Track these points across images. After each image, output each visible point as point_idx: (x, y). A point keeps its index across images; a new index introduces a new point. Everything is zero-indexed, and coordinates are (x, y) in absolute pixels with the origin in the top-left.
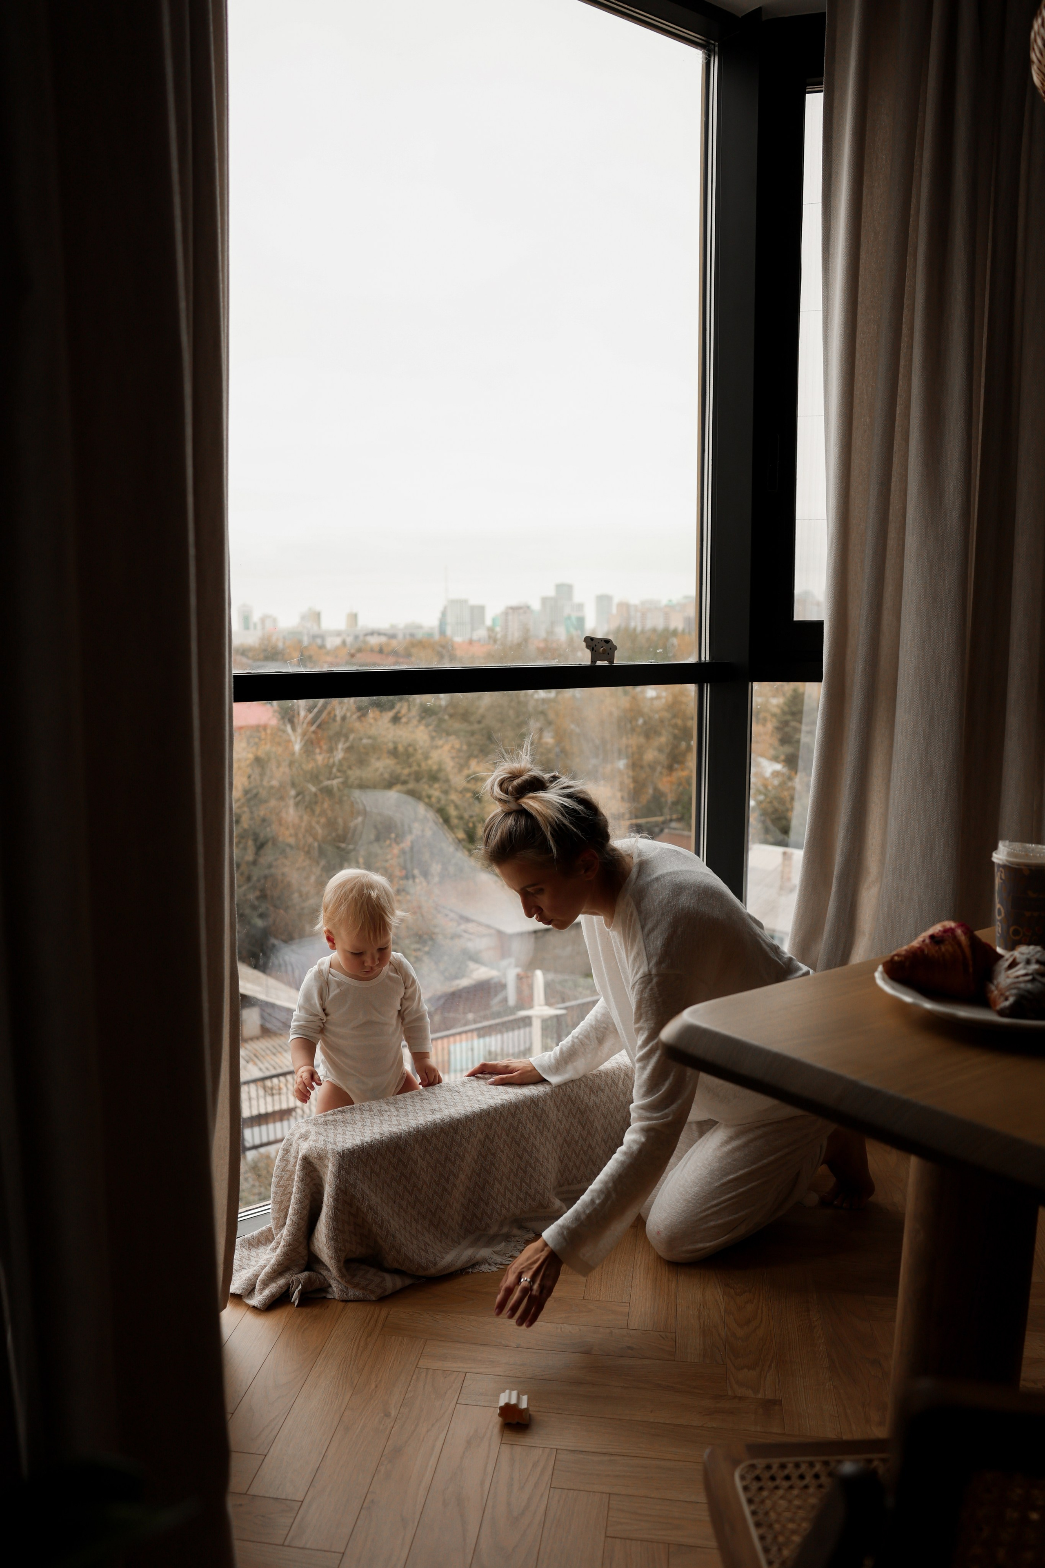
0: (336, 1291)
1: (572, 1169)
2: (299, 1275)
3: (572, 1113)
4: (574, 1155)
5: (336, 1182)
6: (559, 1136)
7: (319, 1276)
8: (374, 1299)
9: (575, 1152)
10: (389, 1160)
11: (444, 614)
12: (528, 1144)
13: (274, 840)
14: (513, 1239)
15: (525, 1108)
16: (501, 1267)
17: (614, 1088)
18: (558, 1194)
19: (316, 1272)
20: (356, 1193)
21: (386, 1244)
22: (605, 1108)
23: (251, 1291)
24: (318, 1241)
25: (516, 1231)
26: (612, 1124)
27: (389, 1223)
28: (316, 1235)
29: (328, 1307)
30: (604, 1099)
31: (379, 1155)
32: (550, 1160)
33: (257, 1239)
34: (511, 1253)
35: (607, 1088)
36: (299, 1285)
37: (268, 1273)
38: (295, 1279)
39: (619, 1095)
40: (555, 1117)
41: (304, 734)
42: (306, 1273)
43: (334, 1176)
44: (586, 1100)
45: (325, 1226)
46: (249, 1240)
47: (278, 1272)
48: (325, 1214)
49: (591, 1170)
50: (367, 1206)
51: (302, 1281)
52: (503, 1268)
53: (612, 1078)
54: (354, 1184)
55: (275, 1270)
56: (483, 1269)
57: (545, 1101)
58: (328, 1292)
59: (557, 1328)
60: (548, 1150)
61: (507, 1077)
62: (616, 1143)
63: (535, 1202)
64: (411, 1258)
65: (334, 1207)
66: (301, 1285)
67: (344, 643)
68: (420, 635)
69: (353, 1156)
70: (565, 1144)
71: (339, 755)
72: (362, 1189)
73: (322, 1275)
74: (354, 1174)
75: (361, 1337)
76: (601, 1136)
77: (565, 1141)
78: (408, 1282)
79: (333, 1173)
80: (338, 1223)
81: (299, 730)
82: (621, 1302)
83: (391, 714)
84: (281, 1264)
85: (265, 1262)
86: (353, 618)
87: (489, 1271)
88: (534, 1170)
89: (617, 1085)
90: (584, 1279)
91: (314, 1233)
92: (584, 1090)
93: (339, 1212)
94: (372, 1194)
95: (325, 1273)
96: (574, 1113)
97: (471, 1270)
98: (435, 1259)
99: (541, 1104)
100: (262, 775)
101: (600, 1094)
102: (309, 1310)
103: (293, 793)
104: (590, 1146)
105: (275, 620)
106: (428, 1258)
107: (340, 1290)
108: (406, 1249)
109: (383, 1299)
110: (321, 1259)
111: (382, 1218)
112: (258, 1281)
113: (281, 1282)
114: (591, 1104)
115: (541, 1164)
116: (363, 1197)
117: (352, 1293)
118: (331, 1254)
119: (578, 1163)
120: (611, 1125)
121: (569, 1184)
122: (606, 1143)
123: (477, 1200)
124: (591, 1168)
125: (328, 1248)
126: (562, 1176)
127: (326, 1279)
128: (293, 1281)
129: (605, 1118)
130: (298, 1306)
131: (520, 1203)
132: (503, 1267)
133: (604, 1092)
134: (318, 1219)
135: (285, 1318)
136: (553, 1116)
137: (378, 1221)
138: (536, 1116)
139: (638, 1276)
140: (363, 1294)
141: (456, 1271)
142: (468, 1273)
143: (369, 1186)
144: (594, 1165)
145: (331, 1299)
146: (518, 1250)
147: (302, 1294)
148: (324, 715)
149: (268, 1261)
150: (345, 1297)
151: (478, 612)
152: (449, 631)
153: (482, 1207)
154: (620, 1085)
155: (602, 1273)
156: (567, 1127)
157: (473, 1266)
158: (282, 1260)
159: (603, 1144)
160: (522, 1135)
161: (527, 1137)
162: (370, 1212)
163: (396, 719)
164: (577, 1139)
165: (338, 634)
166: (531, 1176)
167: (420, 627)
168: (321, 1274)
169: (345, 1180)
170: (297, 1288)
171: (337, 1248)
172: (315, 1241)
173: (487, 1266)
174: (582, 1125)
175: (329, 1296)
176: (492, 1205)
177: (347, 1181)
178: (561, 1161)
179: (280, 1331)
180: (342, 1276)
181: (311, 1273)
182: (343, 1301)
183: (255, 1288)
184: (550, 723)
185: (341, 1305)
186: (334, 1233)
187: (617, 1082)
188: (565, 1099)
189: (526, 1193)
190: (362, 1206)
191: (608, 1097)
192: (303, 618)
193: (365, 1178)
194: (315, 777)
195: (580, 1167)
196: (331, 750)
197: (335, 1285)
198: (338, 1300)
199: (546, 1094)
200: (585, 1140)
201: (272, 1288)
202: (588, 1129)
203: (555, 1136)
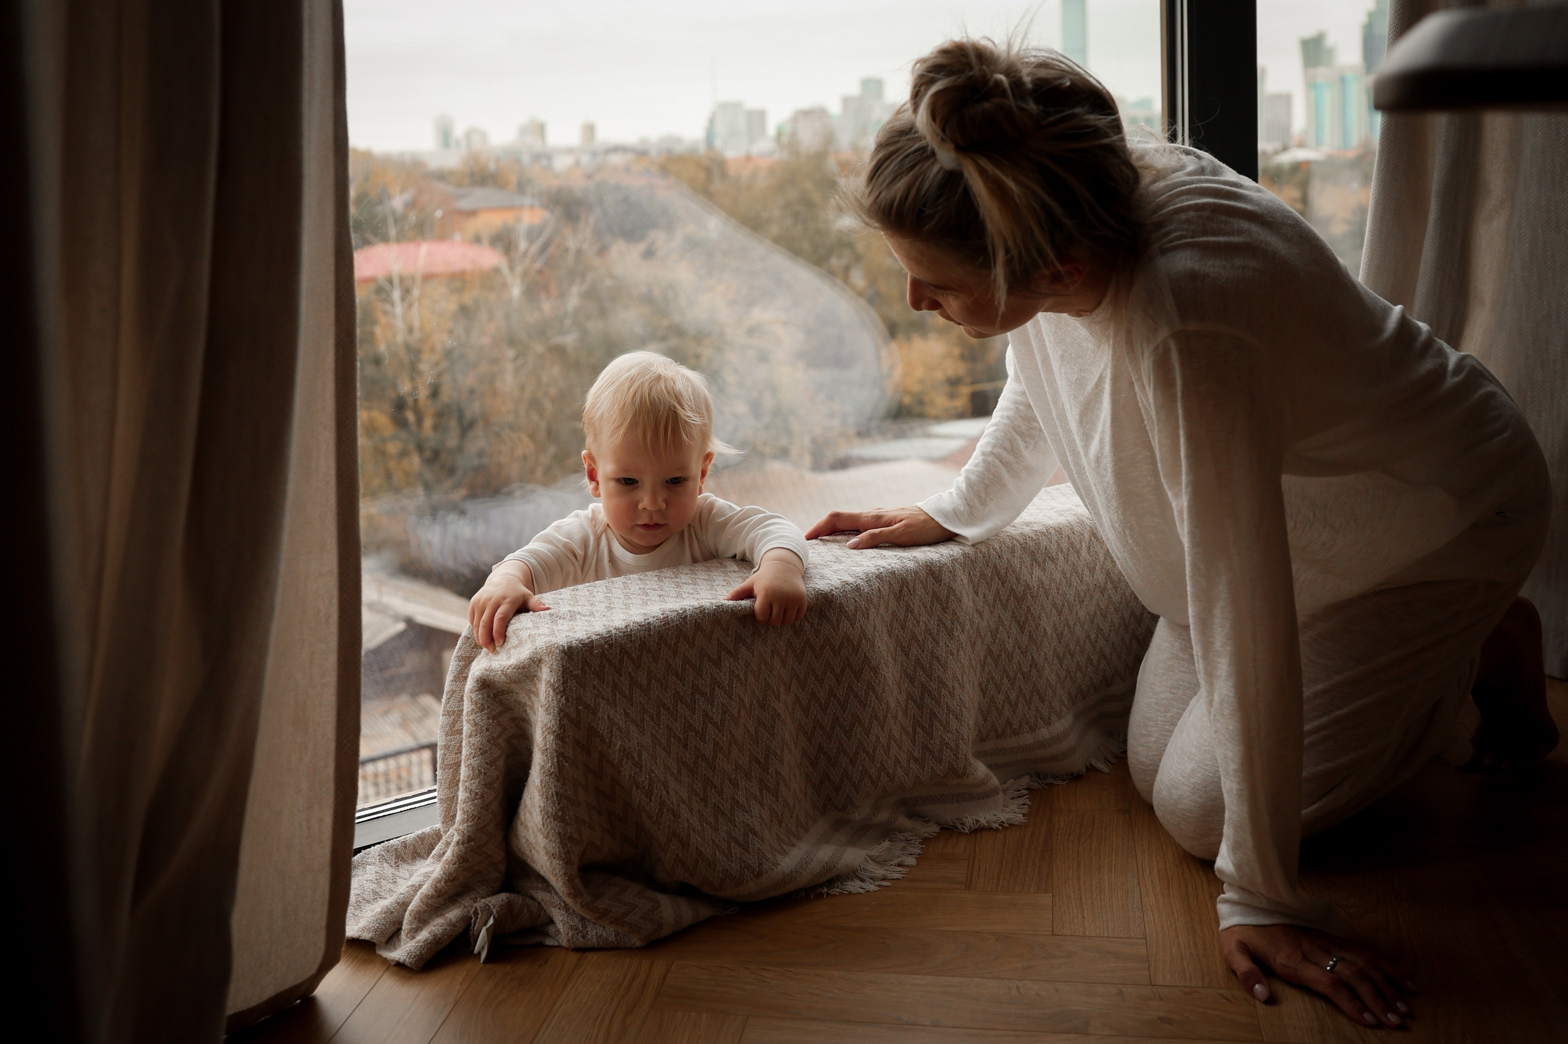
0: (562, 930)
1: (1003, 706)
2: (489, 899)
3: (1000, 600)
4: (1006, 681)
5: (559, 702)
6: (979, 643)
7: (530, 902)
8: (638, 944)
9: (1008, 676)
10: (667, 661)
11: (712, 122)
12: (923, 651)
13: (486, 418)
14: (899, 836)
15: (919, 586)
16: (884, 883)
17: (1073, 558)
18: (978, 755)
19: (523, 895)
20: (598, 724)
21: (659, 829)
22: (1058, 593)
23: (391, 932)
24: (526, 827)
25: (903, 821)
26: (1071, 624)
27: (666, 787)
28: (522, 817)
29: (546, 962)
30: (1057, 576)
31: (645, 653)
32: (967, 686)
33: (412, 848)
34: (899, 860)
35: (1060, 556)
36: (489, 919)
37: (428, 897)
38: (481, 907)
39: (1082, 571)
40: (971, 604)
41: (525, 274)
42: (503, 896)
43: (554, 690)
44: (1025, 576)
45: (539, 791)
46: (396, 849)
47: (446, 896)
48: (538, 768)
49: (1037, 710)
50: (620, 750)
51: (495, 911)
52: (888, 886)
53: (1069, 538)
54: (592, 705)
55: (440, 890)
56: (850, 887)
57: (953, 572)
58: (547, 935)
59: (1009, 988)
60: (963, 667)
61: (881, 532)
62: (1078, 662)
63: (941, 764)
64: (710, 858)
65: (556, 751)
66: (492, 917)
67: (577, 163)
68: (679, 149)
69: (591, 654)
70: (989, 660)
71: (573, 301)
72: (608, 716)
73: (534, 899)
74: (594, 687)
75: (613, 1016)
76: (1052, 646)
77: (990, 652)
78: (705, 912)
79: (552, 685)
80: (564, 784)
81: (519, 269)
82: (1128, 938)
83: (641, 247)
84: (454, 880)
85: (421, 878)
86: (589, 130)
87: (862, 891)
88: (938, 703)
89: (1078, 552)
90: (1046, 899)
91: (519, 814)
92: (1021, 558)
93: (567, 762)
94: (632, 728)
95: (541, 895)
96: (1004, 598)
97: (825, 890)
98: (760, 865)
99: (946, 578)
100: (468, 331)
101: (1050, 565)
102: (508, 968)
103: (511, 353)
104: (1034, 664)
105: (484, 136)
106: (745, 862)
107: (571, 928)
108: (699, 840)
109: (655, 945)
110: (534, 865)
111: (650, 775)
112: (407, 913)
113: (453, 914)
114: (1034, 583)
115: (949, 692)
116: (612, 732)
117: (595, 933)
118: (554, 847)
119: (1013, 696)
120: (1069, 627)
121: (998, 737)
122: (1061, 661)
123: (835, 751)
124: (1037, 707)
125: (547, 837)
126: (985, 720)
127: (543, 908)
128: (476, 909)
129: (1060, 613)
130: (486, 961)
131: (913, 766)
132: (889, 884)
133: (1056, 564)
134: (524, 786)
135: (461, 983)
136: (968, 600)
137: (643, 782)
138: (938, 600)
139: (1151, 890)
140: (617, 934)
141: (797, 892)
142: (821, 895)
143: (625, 712)
144: (1042, 700)
145: (553, 947)
146: (911, 854)
147: (495, 937)
148: (552, 249)
149: (427, 875)
150: (580, 942)
151: (757, 118)
152: (718, 143)
153: (843, 765)
154: (1084, 553)
155: (1080, 888)
156: (993, 626)
157: (831, 882)
158: (456, 870)
159: (1056, 661)
160: (914, 637)
161: (920, 639)
162: (627, 762)
163: (649, 254)
164: (1010, 650)
165: (570, 151)
166: (933, 714)
167: (678, 140)
168: (532, 898)
169: (577, 699)
170: (485, 924)
171: (565, 834)
172: (520, 828)
173: (858, 883)
174: (1018, 622)
175: (549, 942)
176: (863, 766)
177: (579, 700)
178: (983, 691)
179: (449, 1008)
180: (575, 894)
181: (512, 896)
182: (576, 950)
183: (400, 929)
184: (858, 258)
185: (573, 957)
186: (559, 804)
187: (1078, 546)
188: (989, 572)
189: (925, 747)
190: (610, 751)
191: (1064, 573)
192: (523, 131)
193: (618, 696)
194: (541, 331)
195: (1016, 704)
196: (563, 295)
197: (559, 917)
198: (567, 949)
199: (954, 560)
200: (1024, 653)
201: (436, 926)
202: (1030, 632)
203: (973, 641)
